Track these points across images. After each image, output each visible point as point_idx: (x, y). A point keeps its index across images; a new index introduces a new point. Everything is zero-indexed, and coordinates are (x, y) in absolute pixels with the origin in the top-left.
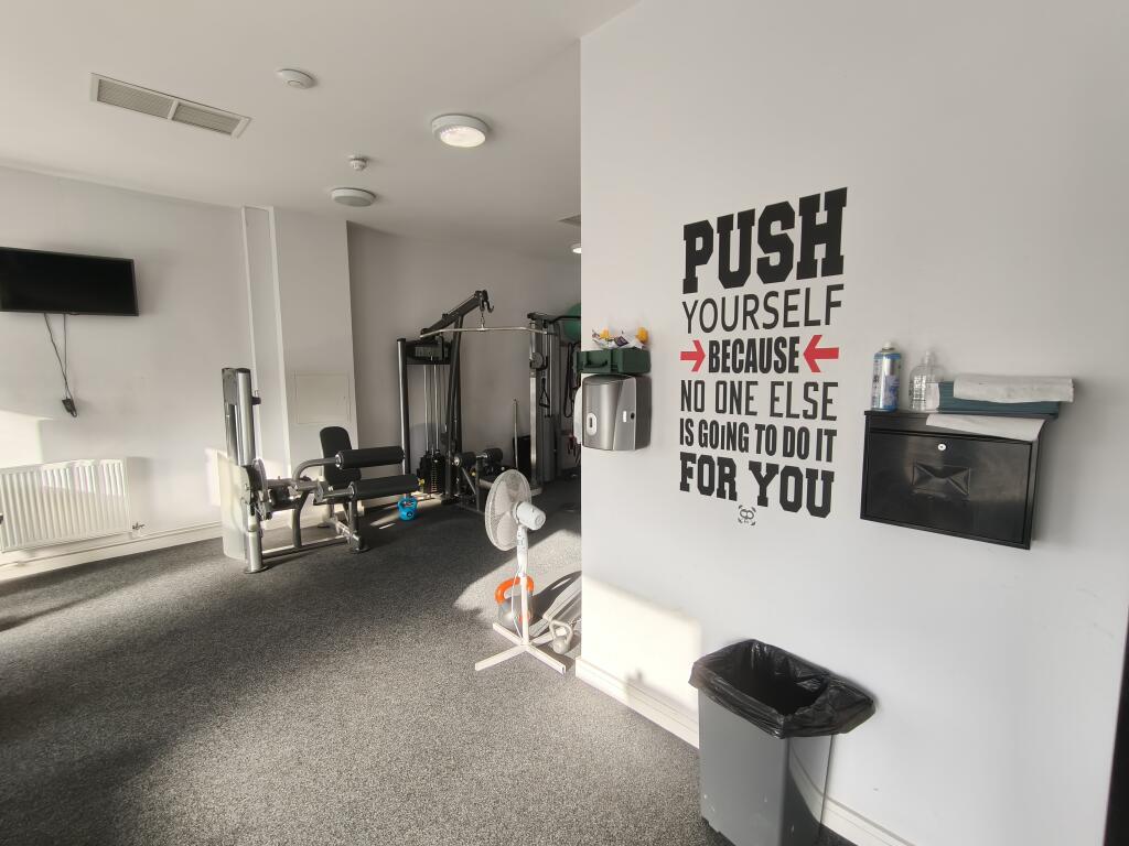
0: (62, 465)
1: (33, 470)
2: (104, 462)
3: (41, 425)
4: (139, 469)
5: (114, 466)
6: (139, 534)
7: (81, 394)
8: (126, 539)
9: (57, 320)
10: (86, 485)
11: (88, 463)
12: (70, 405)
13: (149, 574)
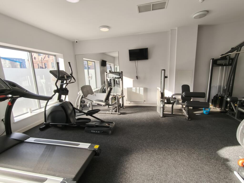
0: (135, 88)
1: (131, 88)
2: (141, 88)
3: (133, 80)
4: (146, 90)
5: (142, 89)
6: (145, 102)
7: (139, 75)
8: (143, 103)
9: (136, 61)
10: (138, 92)
11: (138, 88)
12: (137, 77)
13: (144, 111)
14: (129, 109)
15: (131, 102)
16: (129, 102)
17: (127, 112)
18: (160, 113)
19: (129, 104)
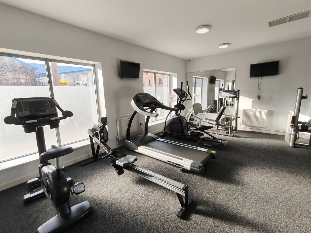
0: (254, 110)
1: (249, 110)
2: (263, 110)
3: (253, 101)
4: (270, 113)
5: (265, 112)
6: (267, 128)
7: (262, 95)
8: (264, 129)
9: (260, 78)
10: (258, 115)
11: (259, 110)
12: (259, 97)
13: (266, 138)
14: (243, 133)
15: (247, 126)
16: (244, 126)
17: (241, 136)
18: (290, 142)
19: (244, 128)
